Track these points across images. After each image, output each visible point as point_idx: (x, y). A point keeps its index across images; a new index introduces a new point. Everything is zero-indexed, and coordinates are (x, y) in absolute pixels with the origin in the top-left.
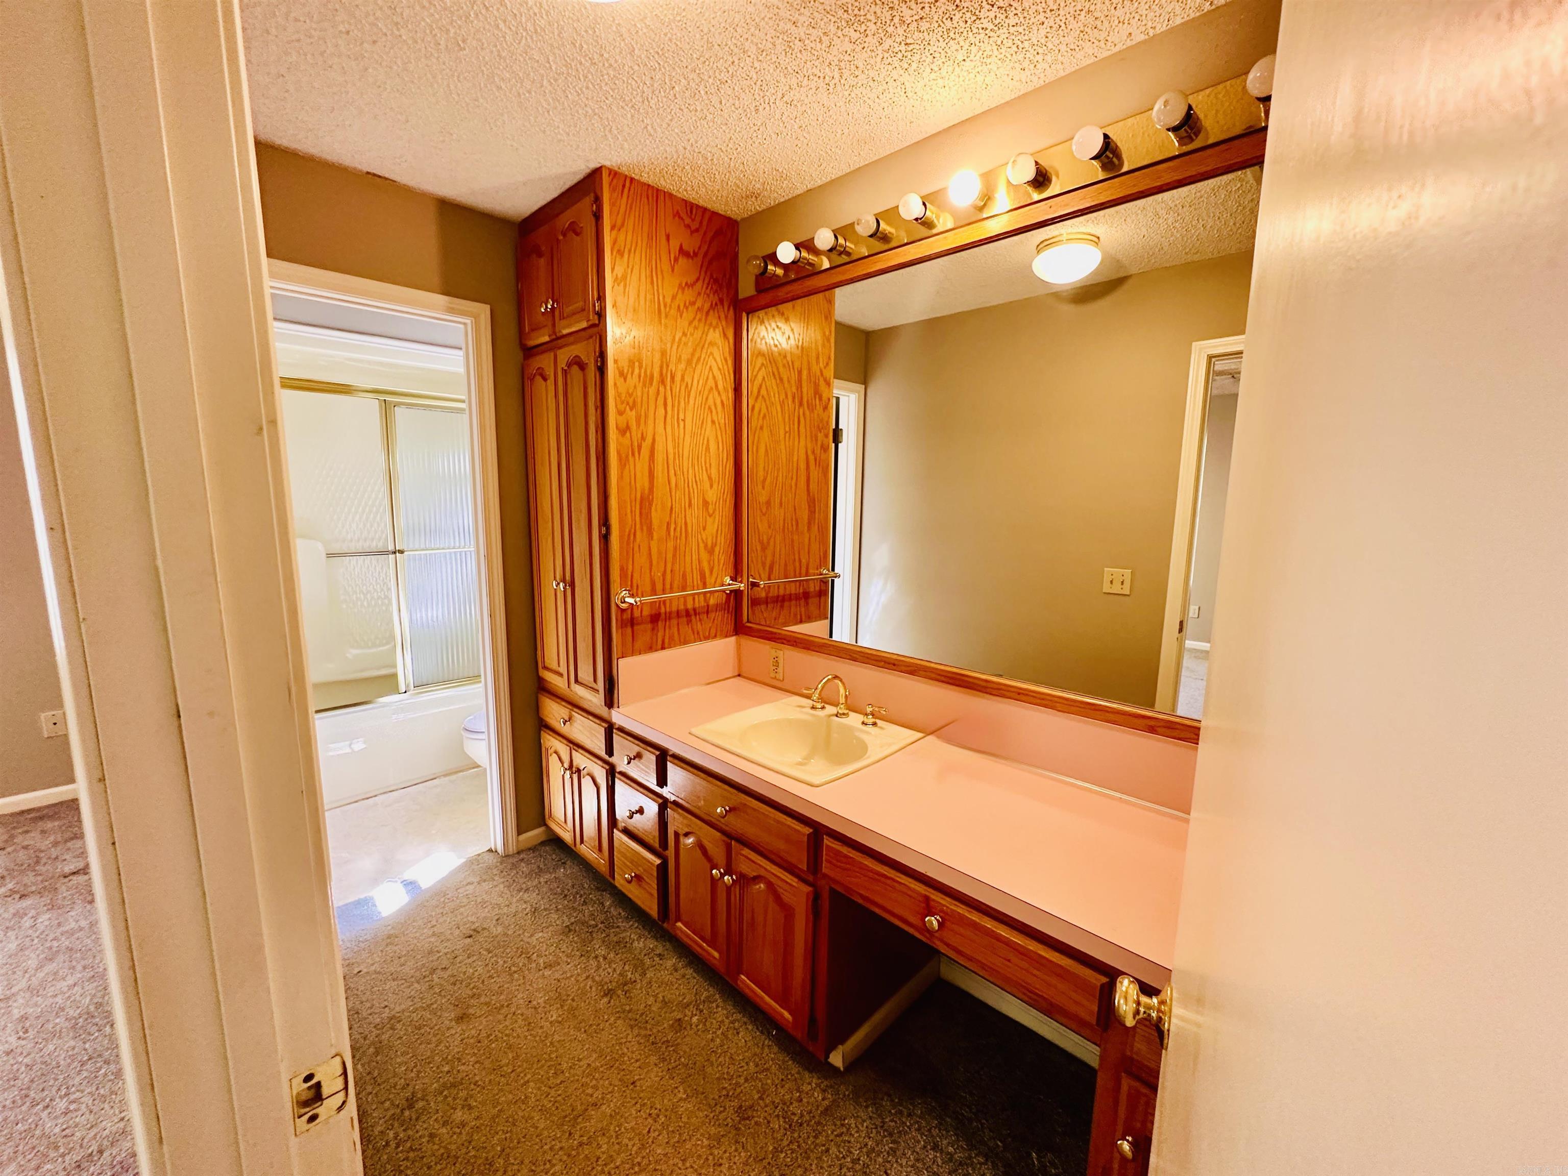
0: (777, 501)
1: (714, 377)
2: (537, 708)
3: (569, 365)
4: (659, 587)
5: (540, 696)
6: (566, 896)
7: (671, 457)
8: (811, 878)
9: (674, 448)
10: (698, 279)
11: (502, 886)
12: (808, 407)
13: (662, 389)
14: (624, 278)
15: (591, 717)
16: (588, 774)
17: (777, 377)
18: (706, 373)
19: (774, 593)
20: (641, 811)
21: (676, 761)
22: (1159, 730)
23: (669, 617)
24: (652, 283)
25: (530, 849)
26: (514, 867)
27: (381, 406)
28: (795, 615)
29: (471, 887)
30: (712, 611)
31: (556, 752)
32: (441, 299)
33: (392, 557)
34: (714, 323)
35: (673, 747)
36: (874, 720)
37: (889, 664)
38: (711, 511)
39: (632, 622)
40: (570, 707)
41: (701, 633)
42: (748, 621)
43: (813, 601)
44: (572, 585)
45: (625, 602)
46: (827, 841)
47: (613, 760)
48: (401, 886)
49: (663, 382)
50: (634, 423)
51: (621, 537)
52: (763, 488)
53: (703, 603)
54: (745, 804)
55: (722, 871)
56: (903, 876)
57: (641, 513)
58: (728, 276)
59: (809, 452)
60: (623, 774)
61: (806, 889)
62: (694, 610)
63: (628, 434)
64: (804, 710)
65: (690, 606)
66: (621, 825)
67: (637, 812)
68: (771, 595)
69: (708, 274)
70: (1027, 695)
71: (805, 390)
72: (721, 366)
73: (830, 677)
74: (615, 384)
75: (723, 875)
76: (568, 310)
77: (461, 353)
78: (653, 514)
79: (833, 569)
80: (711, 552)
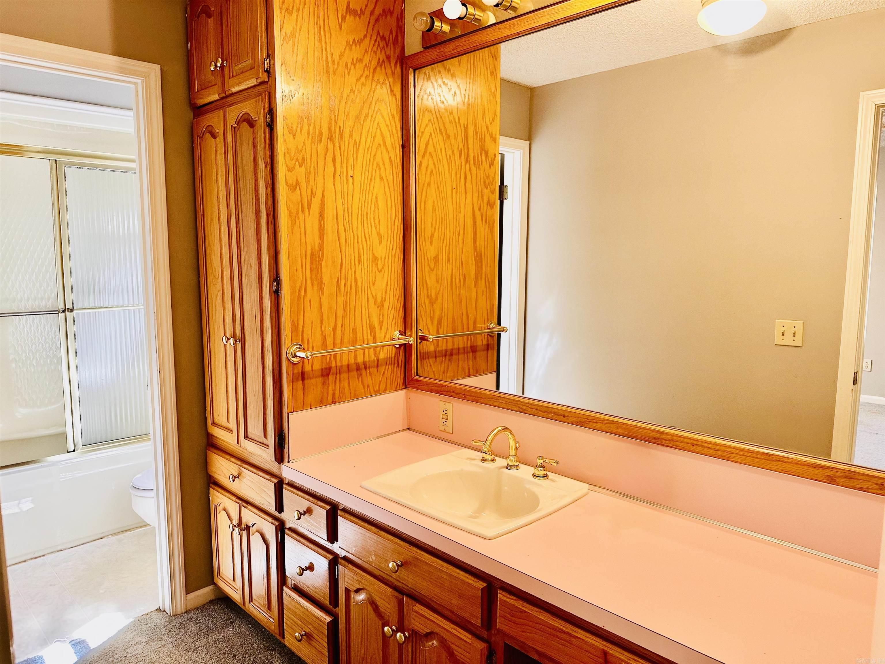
0: (445, 257)
1: (382, 135)
2: (206, 464)
3: (238, 123)
4: (330, 341)
5: (208, 452)
6: (235, 655)
7: (340, 213)
8: (485, 634)
9: (343, 204)
10: (365, 36)
11: (170, 646)
12: (475, 164)
13: (331, 146)
14: (293, 35)
15: (260, 473)
16: (257, 531)
17: (444, 134)
18: (374, 131)
19: (442, 347)
20: (311, 568)
21: (347, 515)
22: (839, 480)
23: (339, 371)
24: (320, 40)
25: (198, 608)
26: (182, 625)
27: (51, 166)
28: (464, 368)
29: (140, 647)
30: (382, 365)
31: (224, 510)
32: (113, 60)
33: (62, 315)
34: (381, 80)
35: (345, 501)
36: (545, 472)
37: (559, 415)
38: (380, 267)
39: (303, 376)
40: (239, 463)
41: (371, 387)
42: (417, 375)
43: (481, 354)
44: (243, 340)
45: (296, 356)
46: (501, 596)
47: (283, 516)
48: (69, 646)
49: (331, 138)
50: (304, 181)
51: (292, 292)
52: (431, 243)
53: (373, 358)
54: (417, 559)
55: (394, 628)
56: (579, 630)
57: (311, 269)
58: (394, 34)
59: (476, 209)
60: (293, 530)
61: (480, 645)
62: (365, 364)
63: (298, 191)
64: (473, 462)
65: (360, 360)
66: (290, 583)
67: (307, 568)
68: (440, 348)
69: (375, 31)
70: (702, 446)
71: (471, 146)
72: (388, 123)
73: (500, 428)
74: (284, 141)
75: (394, 632)
76: (236, 69)
77: (131, 113)
78: (324, 269)
79: (499, 323)
80: (381, 307)
